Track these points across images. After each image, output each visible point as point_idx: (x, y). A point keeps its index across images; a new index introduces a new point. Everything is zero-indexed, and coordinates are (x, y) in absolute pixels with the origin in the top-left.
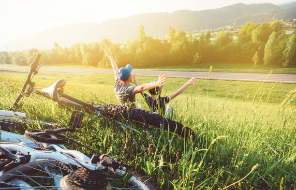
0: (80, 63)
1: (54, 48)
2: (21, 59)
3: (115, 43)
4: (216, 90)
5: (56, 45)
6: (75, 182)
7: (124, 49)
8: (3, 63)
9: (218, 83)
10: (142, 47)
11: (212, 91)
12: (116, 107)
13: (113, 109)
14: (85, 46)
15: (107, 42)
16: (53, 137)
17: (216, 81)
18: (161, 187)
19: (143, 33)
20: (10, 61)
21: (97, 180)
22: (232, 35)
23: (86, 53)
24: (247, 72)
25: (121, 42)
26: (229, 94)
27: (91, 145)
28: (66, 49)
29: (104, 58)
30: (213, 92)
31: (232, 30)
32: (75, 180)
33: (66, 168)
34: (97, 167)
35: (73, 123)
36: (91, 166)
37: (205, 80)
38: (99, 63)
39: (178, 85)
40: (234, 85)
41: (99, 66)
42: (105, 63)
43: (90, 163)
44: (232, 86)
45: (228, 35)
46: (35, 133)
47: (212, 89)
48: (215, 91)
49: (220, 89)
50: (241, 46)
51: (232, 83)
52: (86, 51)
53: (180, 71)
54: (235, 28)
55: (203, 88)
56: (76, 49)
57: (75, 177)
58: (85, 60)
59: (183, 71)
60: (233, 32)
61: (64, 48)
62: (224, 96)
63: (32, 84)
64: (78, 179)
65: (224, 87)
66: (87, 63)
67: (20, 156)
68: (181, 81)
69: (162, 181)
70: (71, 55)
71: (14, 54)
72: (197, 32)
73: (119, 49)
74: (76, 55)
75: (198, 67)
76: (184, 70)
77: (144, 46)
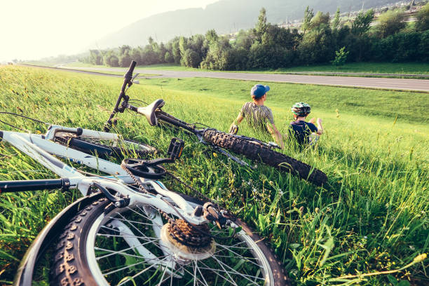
0: (178, 64)
1: (148, 44)
2: (113, 59)
3: (223, 35)
4: (366, 104)
5: (151, 40)
6: (177, 236)
7: (235, 43)
8: (94, 64)
9: (370, 94)
10: (260, 41)
11: (359, 106)
12: (224, 137)
13: (220, 139)
14: (185, 40)
15: (213, 34)
16: (151, 171)
17: (367, 91)
18: (276, 250)
19: (263, 19)
20: (101, 61)
21: (201, 237)
22: (407, 17)
23: (185, 50)
24: (423, 78)
25: (231, 34)
26: (385, 111)
27: (191, 180)
28: (162, 45)
29: (207, 57)
30: (360, 108)
31: (408, 8)
32: (177, 234)
33: (167, 216)
34: (201, 222)
35: (172, 153)
36: (194, 219)
37: (349, 89)
38: (201, 64)
39: (307, 94)
40: (398, 98)
41: (202, 66)
42: (208, 63)
43: (193, 215)
44: (392, 99)
45: (400, 17)
46: (131, 165)
47: (359, 102)
48: (363, 106)
49: (372, 103)
50: (420, 35)
51: (394, 95)
52: (186, 47)
53: (312, 75)
54: (414, 4)
55: (345, 101)
56: (173, 45)
57: (176, 230)
58: (184, 59)
59: (317, 75)
60: (409, 11)
61: (159, 44)
62: (378, 114)
63: (127, 99)
64: (180, 233)
65: (379, 101)
66: (187, 63)
67: (119, 199)
68: (311, 90)
69: (279, 241)
70: (167, 54)
71: (105, 53)
72: (346, 15)
73: (228, 43)
74: (174, 53)
75: (341, 69)
76: (319, 73)
77: (263, 39)
